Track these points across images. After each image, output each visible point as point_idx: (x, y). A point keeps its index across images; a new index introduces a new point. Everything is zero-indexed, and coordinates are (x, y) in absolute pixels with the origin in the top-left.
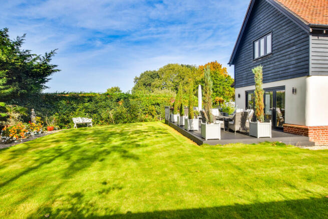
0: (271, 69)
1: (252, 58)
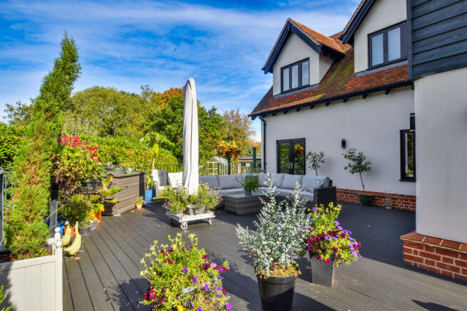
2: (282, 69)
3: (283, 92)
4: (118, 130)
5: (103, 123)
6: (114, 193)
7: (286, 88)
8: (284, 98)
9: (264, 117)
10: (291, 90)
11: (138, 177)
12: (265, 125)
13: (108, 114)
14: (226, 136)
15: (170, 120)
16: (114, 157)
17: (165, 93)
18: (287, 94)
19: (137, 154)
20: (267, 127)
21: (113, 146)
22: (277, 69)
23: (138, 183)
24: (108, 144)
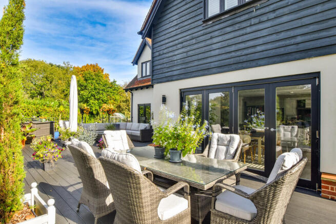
0: (264, 33)
1: (202, 16)
2: (142, 63)
3: (142, 77)
4: (46, 93)
5: (34, 87)
6: (32, 131)
7: (144, 75)
8: (142, 80)
9: (131, 90)
10: (146, 76)
11: (49, 124)
12: (132, 95)
13: (38, 80)
14: (125, 99)
15: (83, 88)
16: (38, 113)
17: (82, 67)
18: (144, 78)
19: (55, 111)
20: (133, 96)
21: (38, 106)
22: (140, 63)
23: (49, 127)
24: (34, 104)
